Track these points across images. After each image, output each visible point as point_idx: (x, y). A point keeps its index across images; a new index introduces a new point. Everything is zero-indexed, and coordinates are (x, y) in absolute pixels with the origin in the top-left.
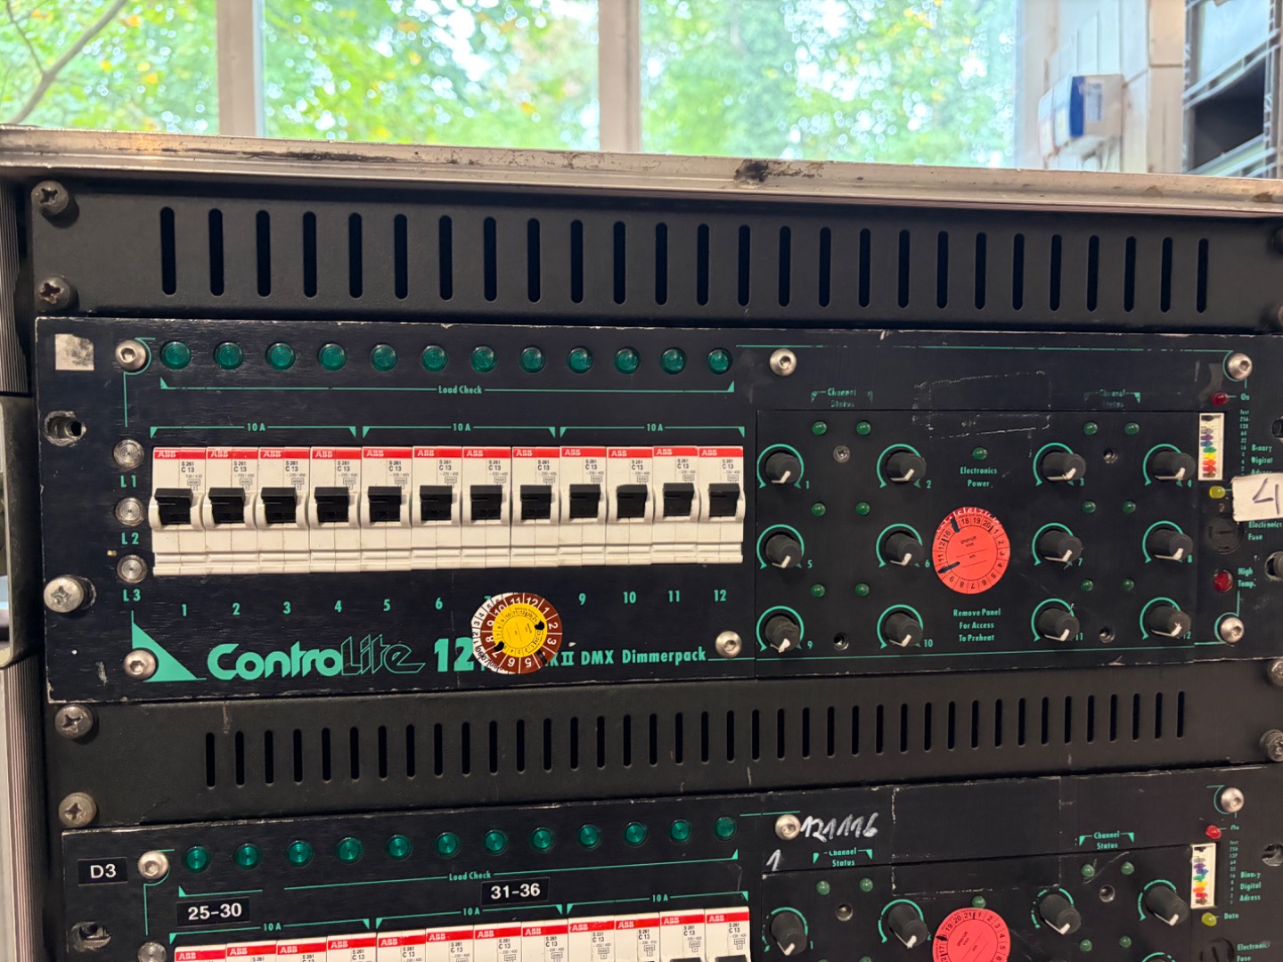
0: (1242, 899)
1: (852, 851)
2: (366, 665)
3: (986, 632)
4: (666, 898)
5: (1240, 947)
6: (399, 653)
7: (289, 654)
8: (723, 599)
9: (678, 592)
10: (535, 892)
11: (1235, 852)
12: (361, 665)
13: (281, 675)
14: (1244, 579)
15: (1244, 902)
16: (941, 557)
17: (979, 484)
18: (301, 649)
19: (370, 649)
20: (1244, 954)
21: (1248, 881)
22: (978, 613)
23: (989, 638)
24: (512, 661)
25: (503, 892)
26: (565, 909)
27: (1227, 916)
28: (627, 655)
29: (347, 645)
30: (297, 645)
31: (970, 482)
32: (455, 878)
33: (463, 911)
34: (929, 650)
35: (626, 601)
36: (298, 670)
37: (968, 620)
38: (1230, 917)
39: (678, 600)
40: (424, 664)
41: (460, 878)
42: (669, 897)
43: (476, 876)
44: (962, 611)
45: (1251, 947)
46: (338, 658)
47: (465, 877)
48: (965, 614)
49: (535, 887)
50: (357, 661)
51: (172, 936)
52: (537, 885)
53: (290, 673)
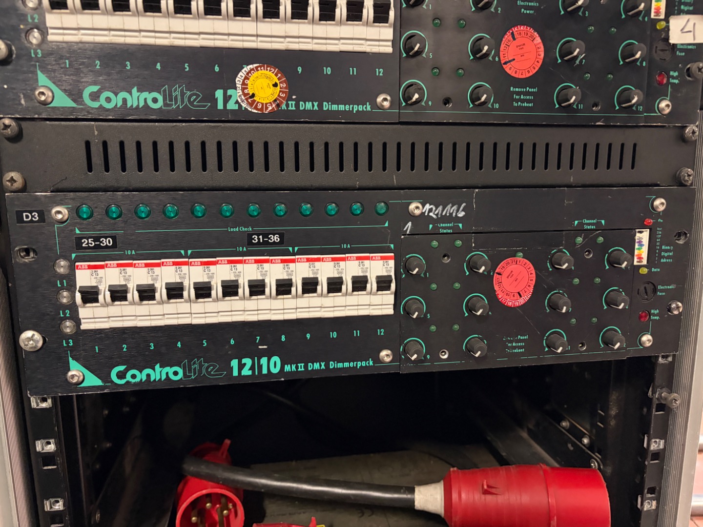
0: (662, 261)
1: (451, 224)
2: (176, 103)
3: (528, 101)
4: (349, 246)
5: (660, 287)
6: (195, 97)
7: (131, 94)
8: (381, 74)
9: (355, 69)
10: (277, 240)
11: (660, 234)
12: (174, 103)
13: (127, 107)
14: (673, 78)
15: (663, 262)
16: (505, 55)
17: (528, 12)
18: (138, 91)
19: (178, 93)
20: (661, 291)
21: (666, 251)
22: (525, 90)
23: (530, 105)
24: (260, 105)
25: (259, 239)
26: (293, 250)
27: (653, 270)
28: (326, 105)
29: (165, 91)
30: (135, 89)
31: (523, 10)
32: (232, 230)
33: (237, 249)
34: (496, 110)
35: (325, 73)
36: (137, 104)
37: (519, 93)
38: (655, 270)
39: (355, 74)
40: (209, 104)
41: (235, 230)
42: (350, 246)
43: (243, 229)
44: (515, 88)
45: (666, 287)
46: (160, 98)
47: (237, 229)
48: (517, 90)
49: (277, 237)
50: (171, 100)
51: (74, 256)
52: (278, 236)
53: (132, 106)
